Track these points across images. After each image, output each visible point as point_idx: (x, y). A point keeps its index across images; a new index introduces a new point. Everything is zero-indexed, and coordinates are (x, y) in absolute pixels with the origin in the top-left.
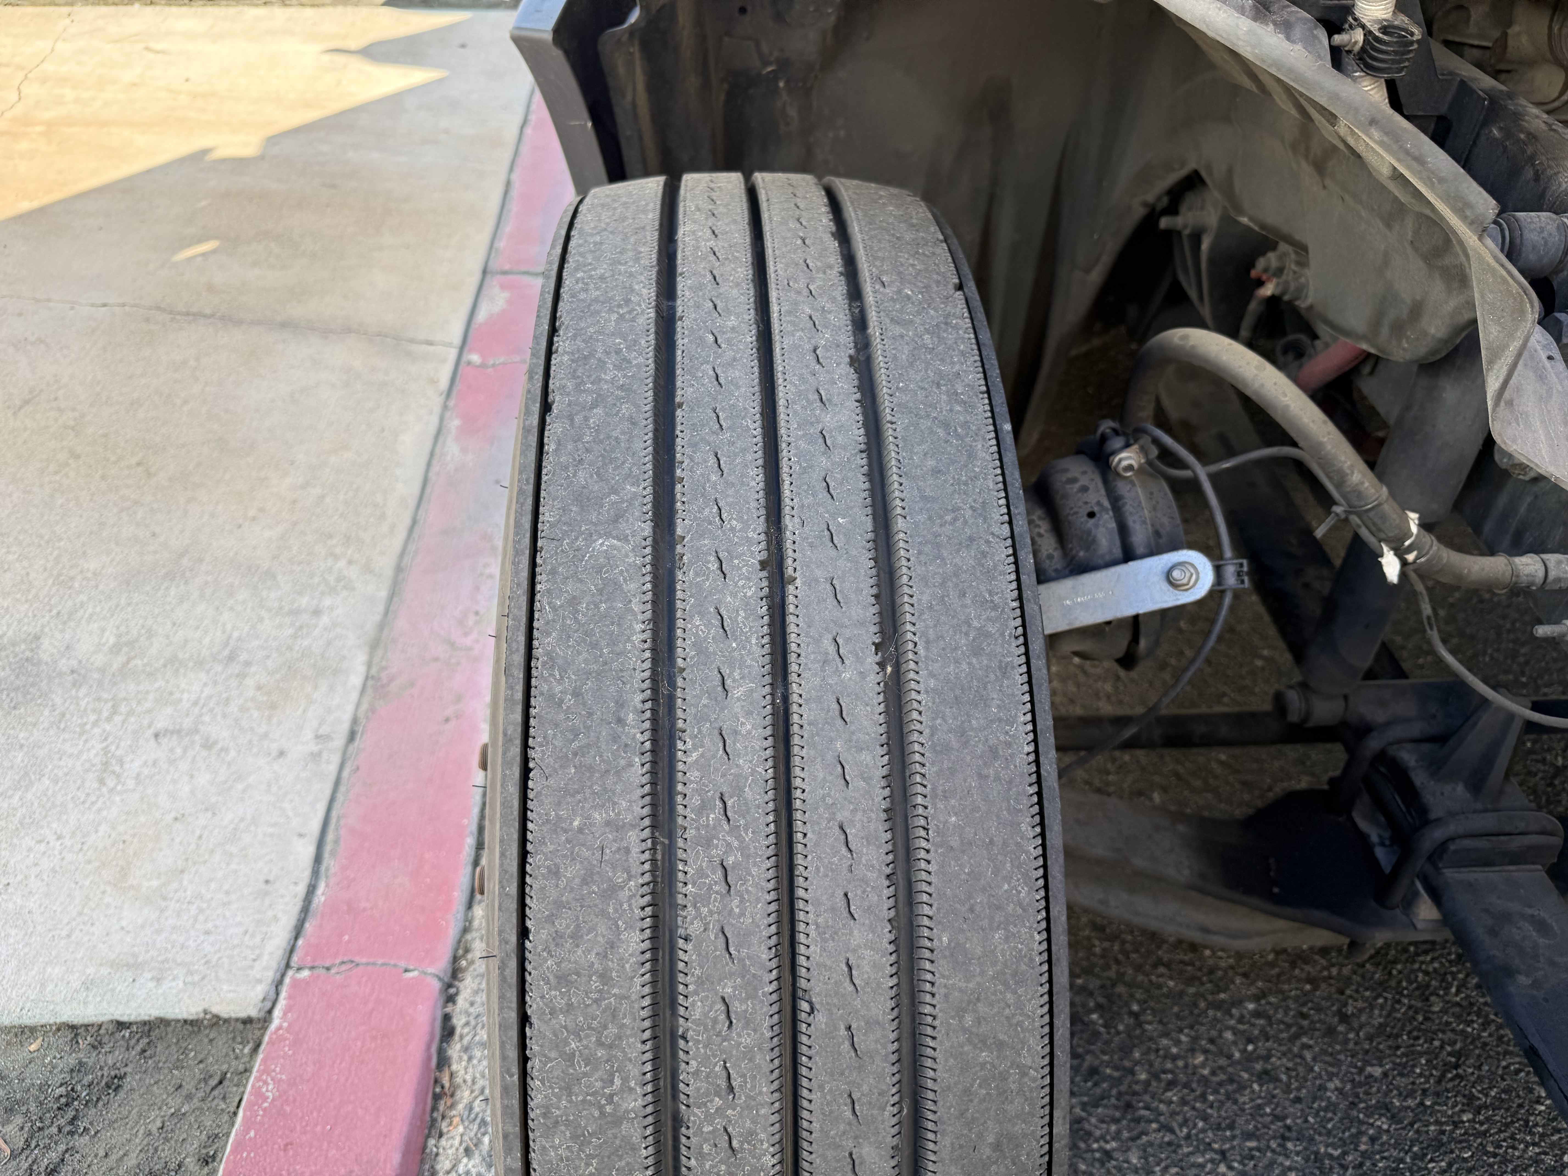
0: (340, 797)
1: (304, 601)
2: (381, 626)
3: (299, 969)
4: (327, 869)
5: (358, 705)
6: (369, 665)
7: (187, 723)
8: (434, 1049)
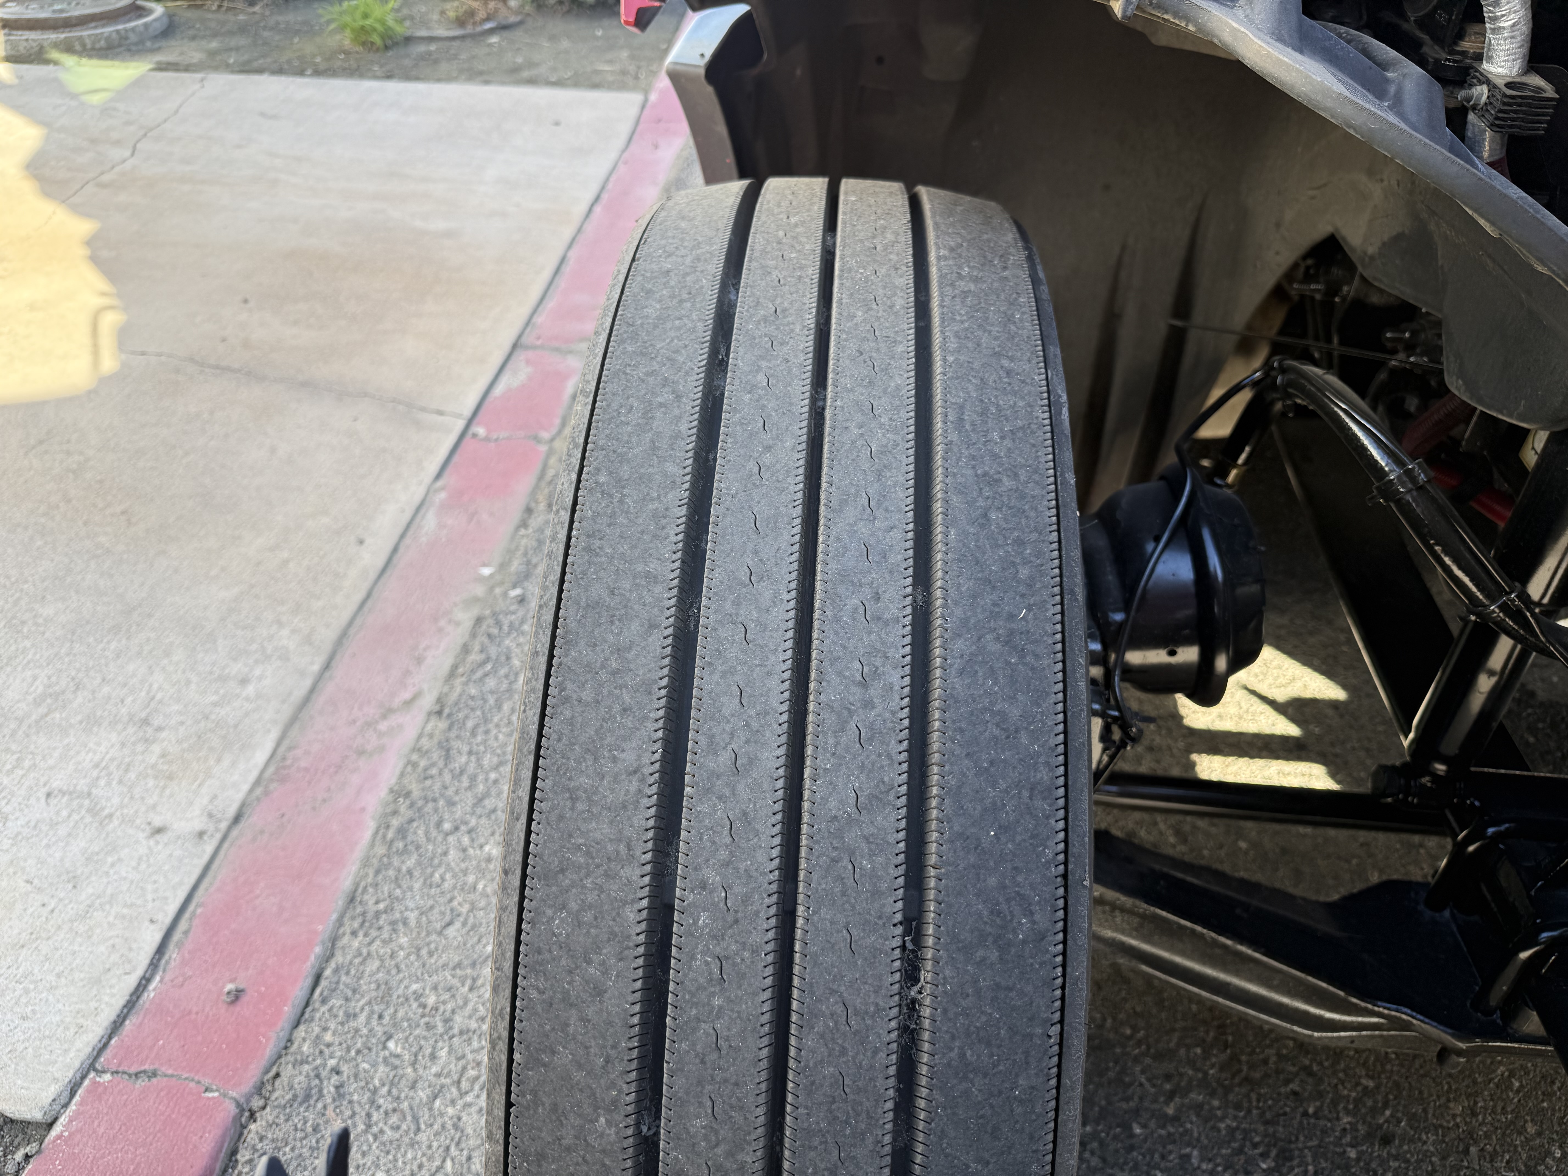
1: (236, 668)
2: (302, 704)
3: (102, 1071)
4: (167, 963)
5: (253, 787)
6: (280, 742)
7: (83, 785)
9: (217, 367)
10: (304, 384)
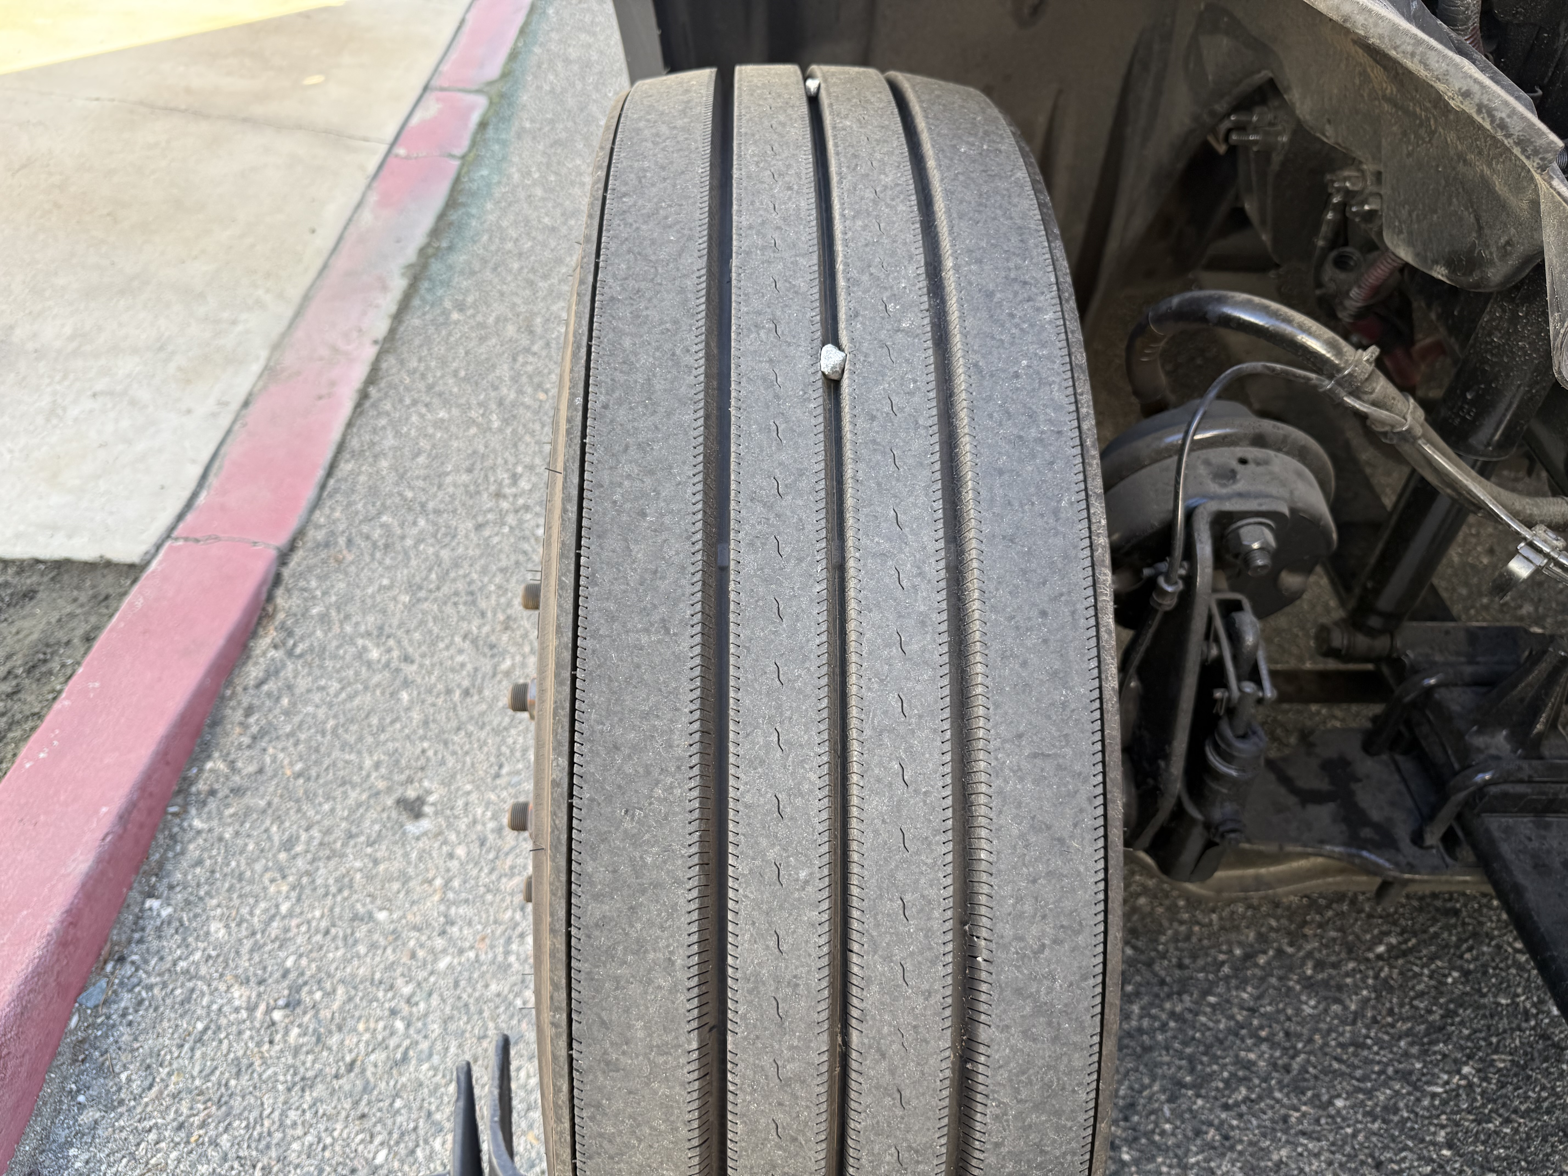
0: (229, 440)
1: (226, 315)
2: (284, 335)
3: (177, 539)
4: (210, 483)
5: (254, 385)
6: (269, 359)
7: (119, 388)
8: (265, 589)
9: (166, 109)
10: (245, 120)
